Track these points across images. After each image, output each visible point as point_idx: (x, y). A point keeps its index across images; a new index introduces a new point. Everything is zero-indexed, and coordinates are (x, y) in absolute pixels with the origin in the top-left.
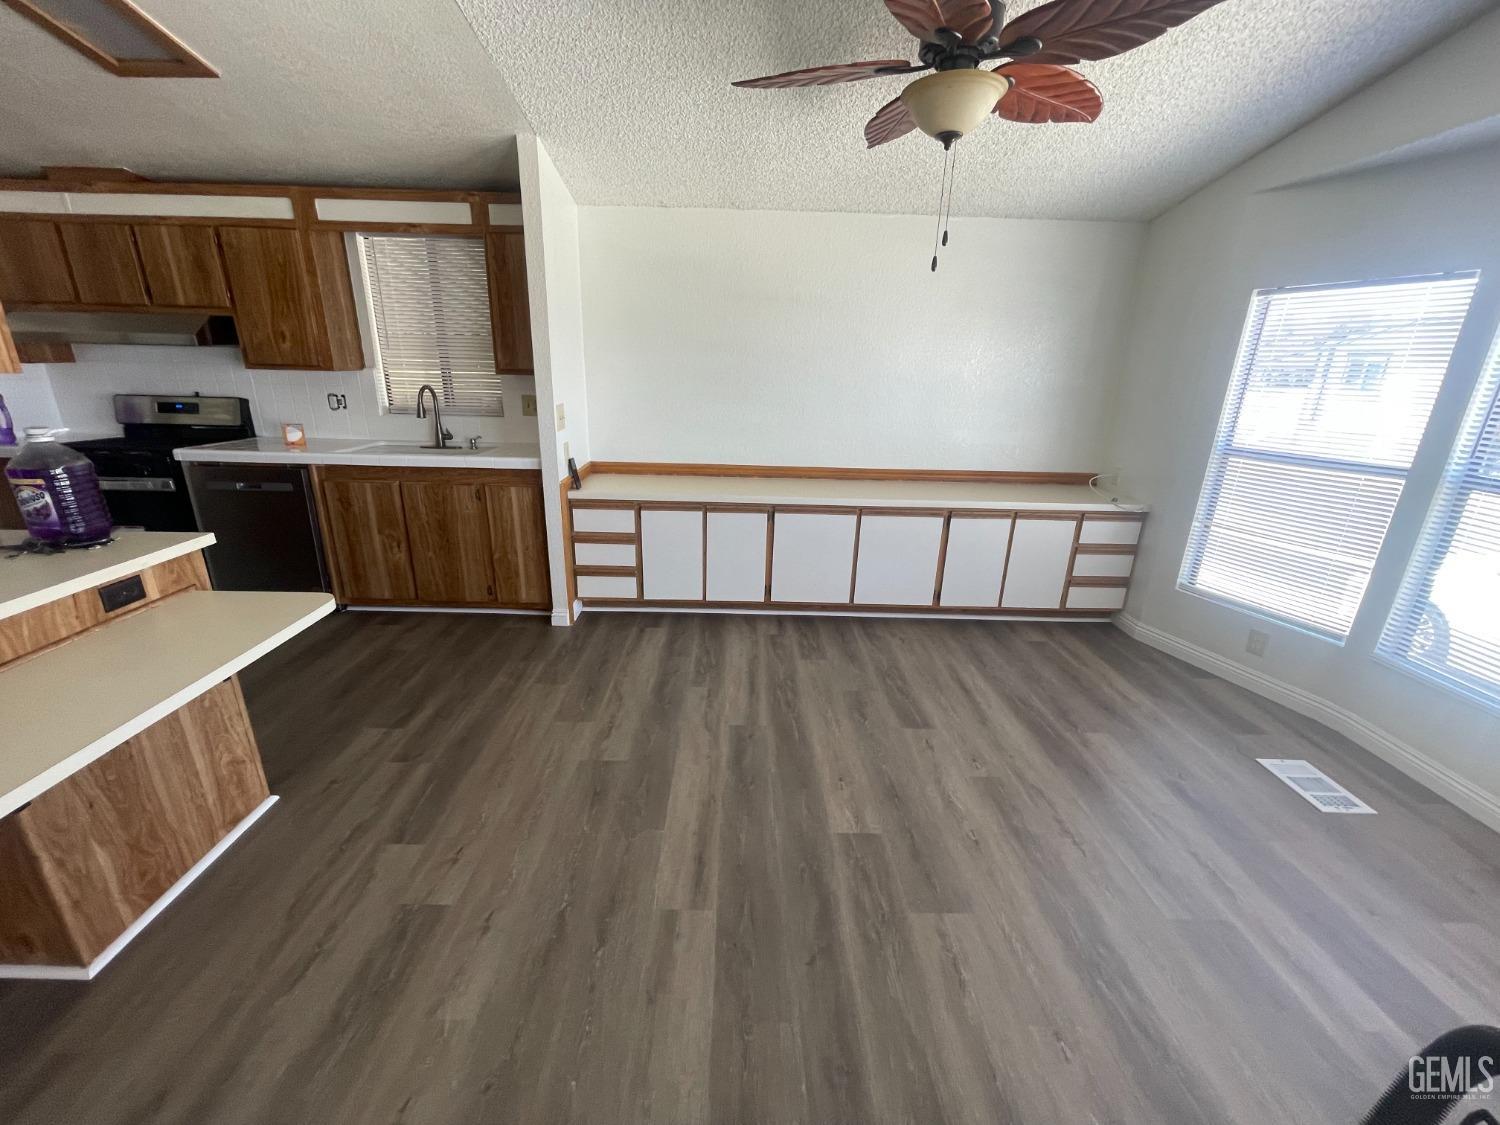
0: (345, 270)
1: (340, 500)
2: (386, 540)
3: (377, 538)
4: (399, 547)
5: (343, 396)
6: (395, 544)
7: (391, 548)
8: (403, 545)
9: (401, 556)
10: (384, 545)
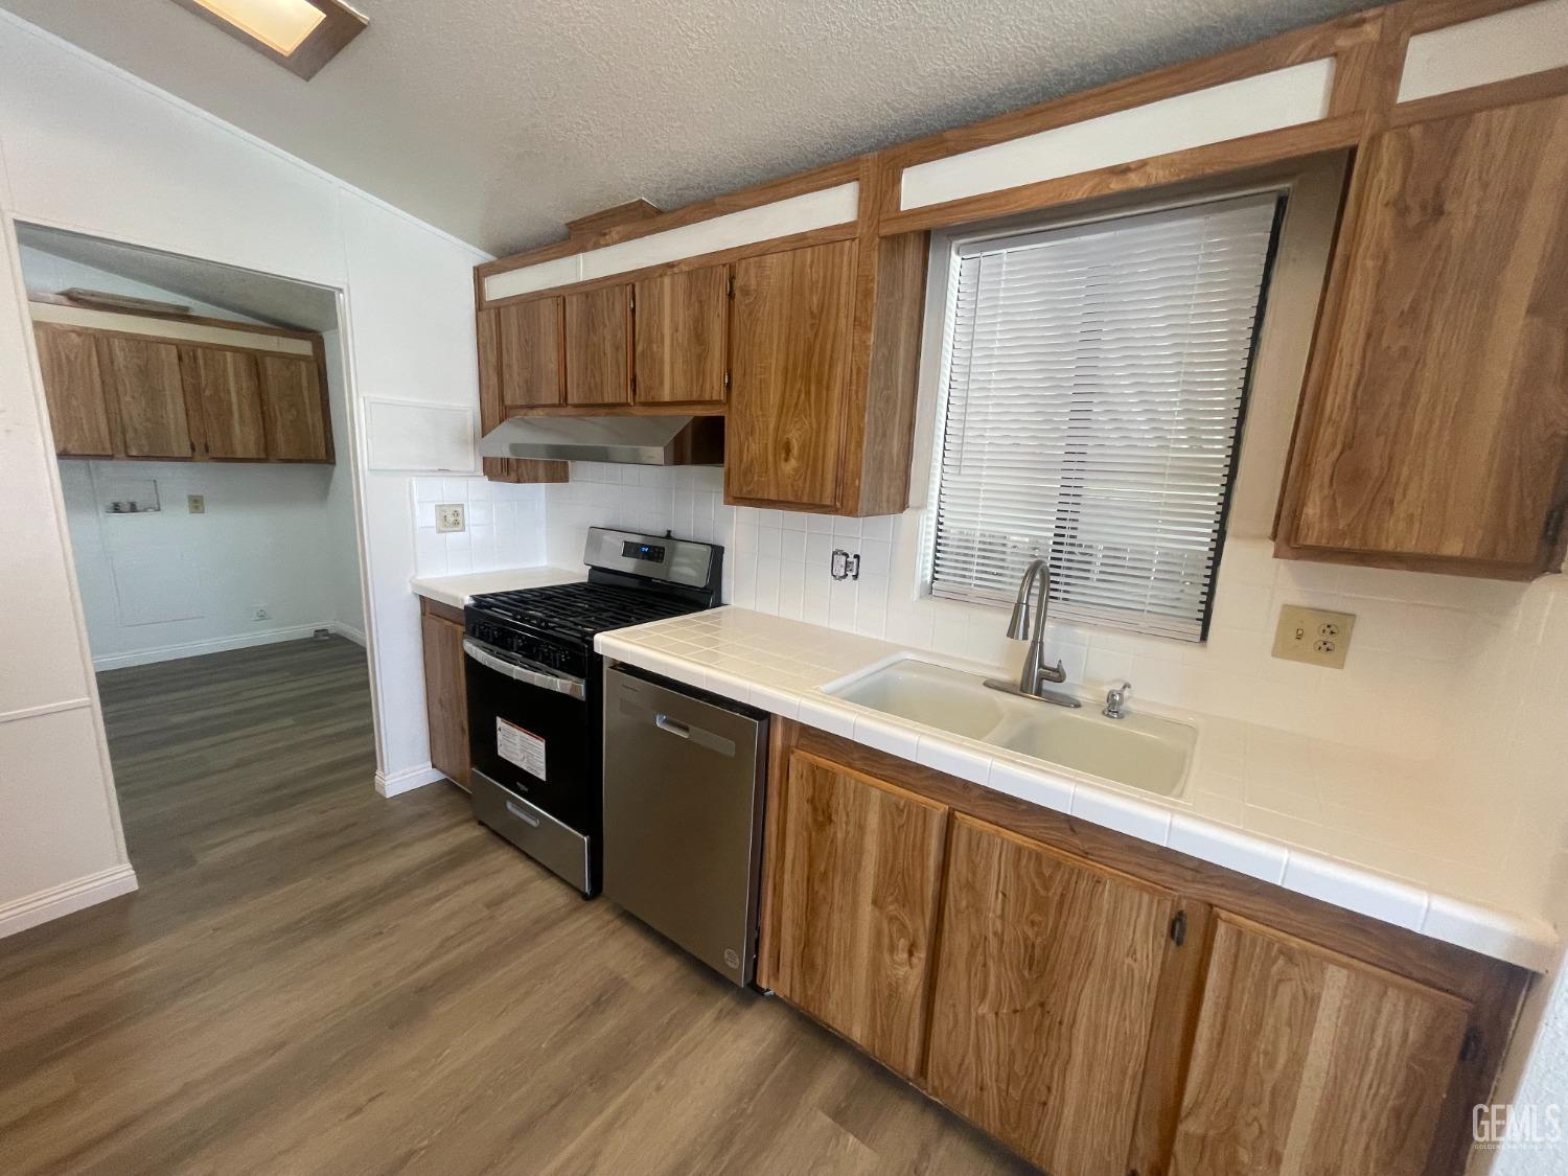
0: (916, 324)
1: (811, 801)
2: (885, 925)
3: (866, 910)
4: (911, 954)
5: (857, 557)
6: (903, 943)
7: (893, 949)
8: (921, 955)
9: (911, 976)
10: (879, 933)
